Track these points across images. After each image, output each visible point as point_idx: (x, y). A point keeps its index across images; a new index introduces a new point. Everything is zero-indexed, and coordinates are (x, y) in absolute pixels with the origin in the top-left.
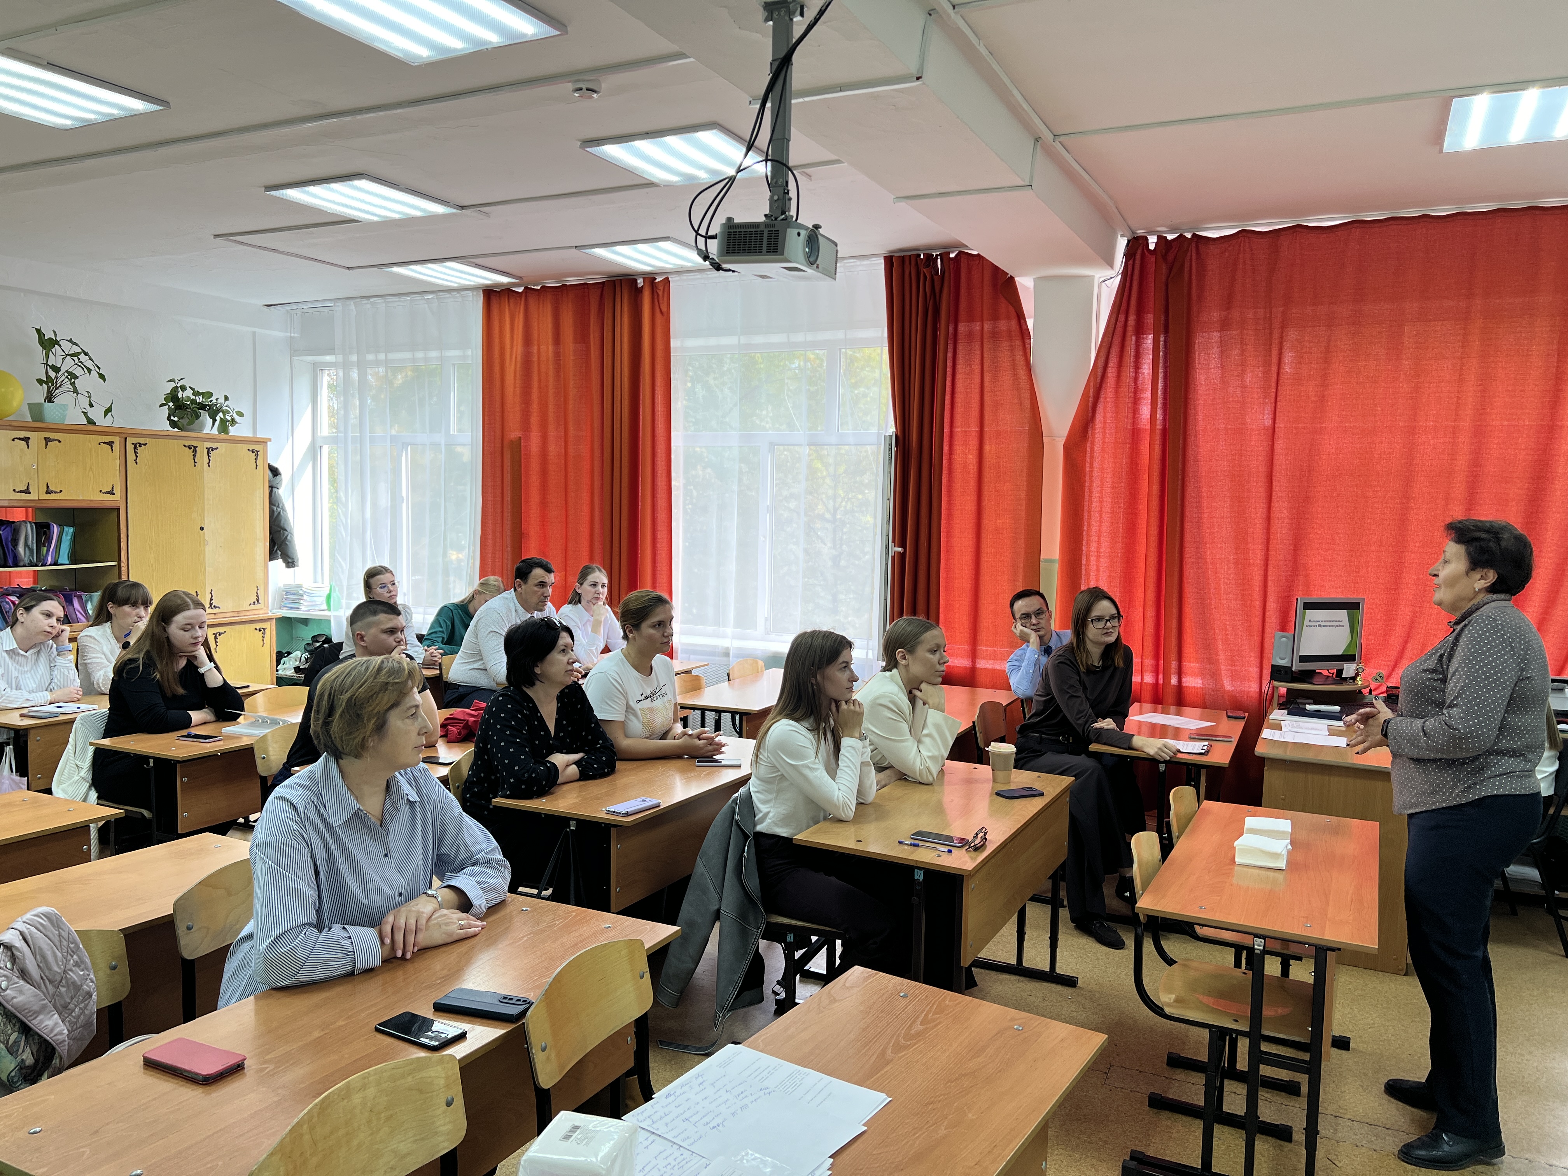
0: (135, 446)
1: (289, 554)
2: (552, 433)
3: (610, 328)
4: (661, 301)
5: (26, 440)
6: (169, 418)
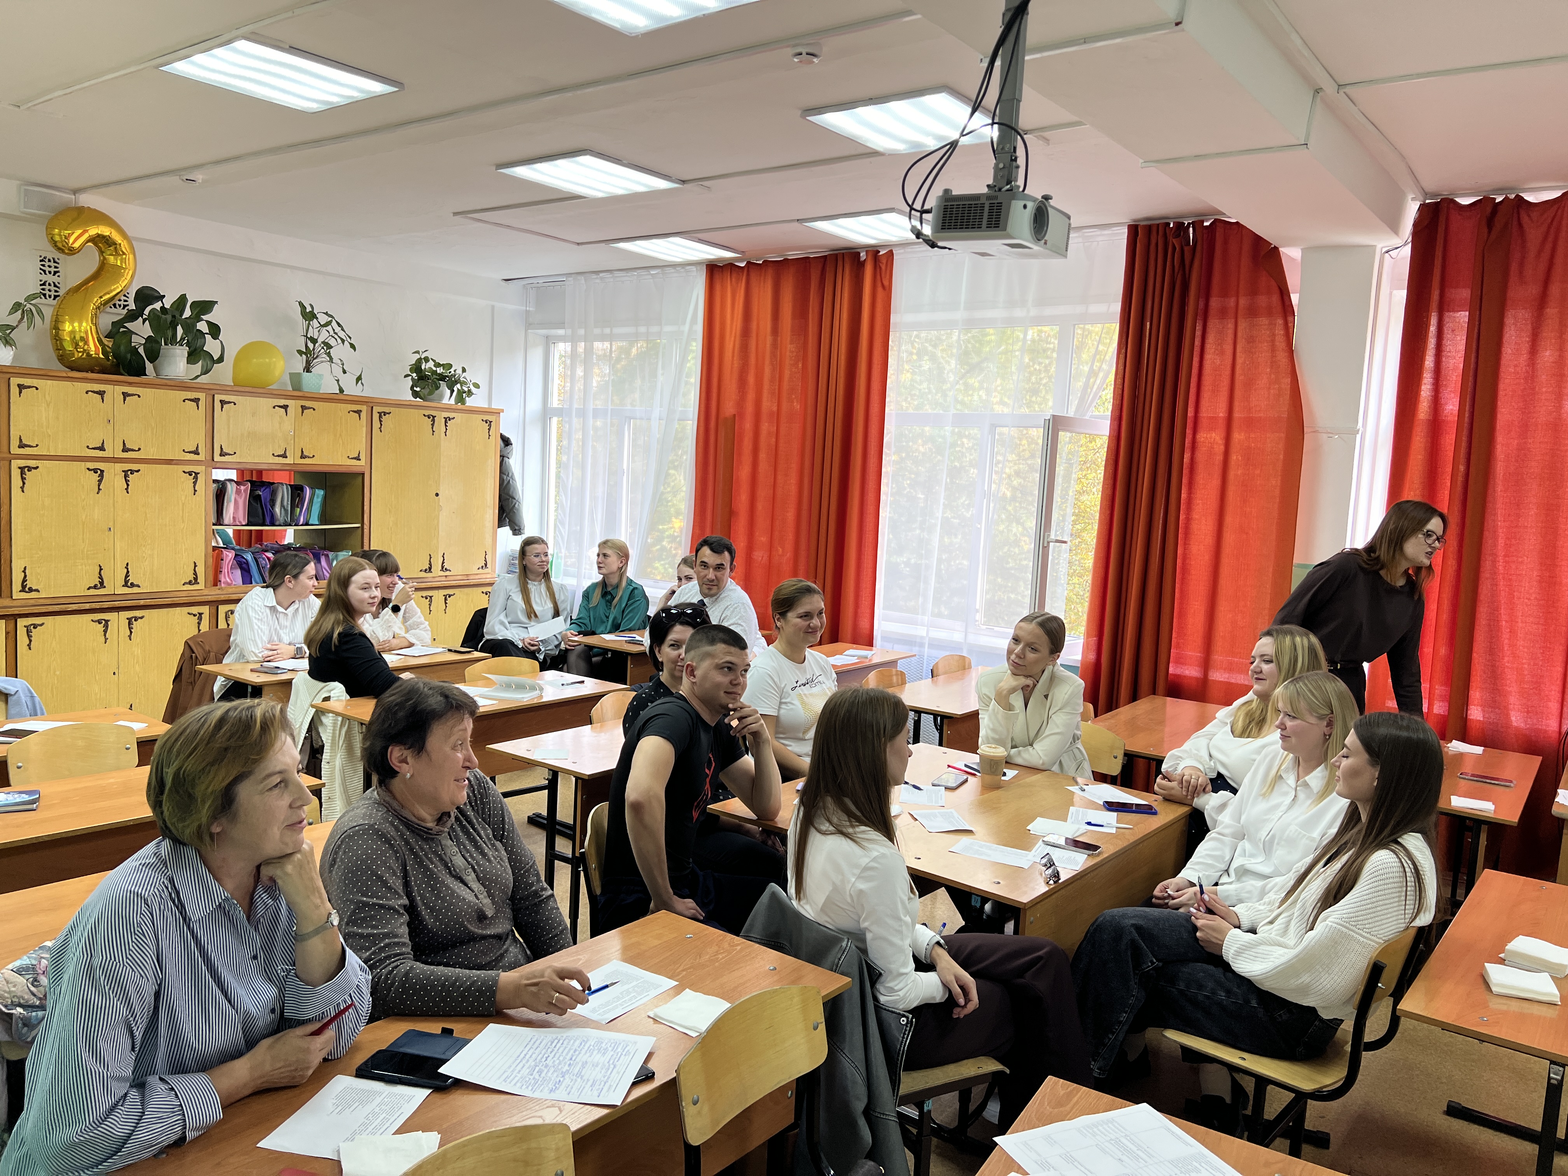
0: (380, 414)
1: (517, 522)
2: (765, 410)
3: (830, 303)
4: (883, 275)
5: (285, 407)
6: (412, 388)
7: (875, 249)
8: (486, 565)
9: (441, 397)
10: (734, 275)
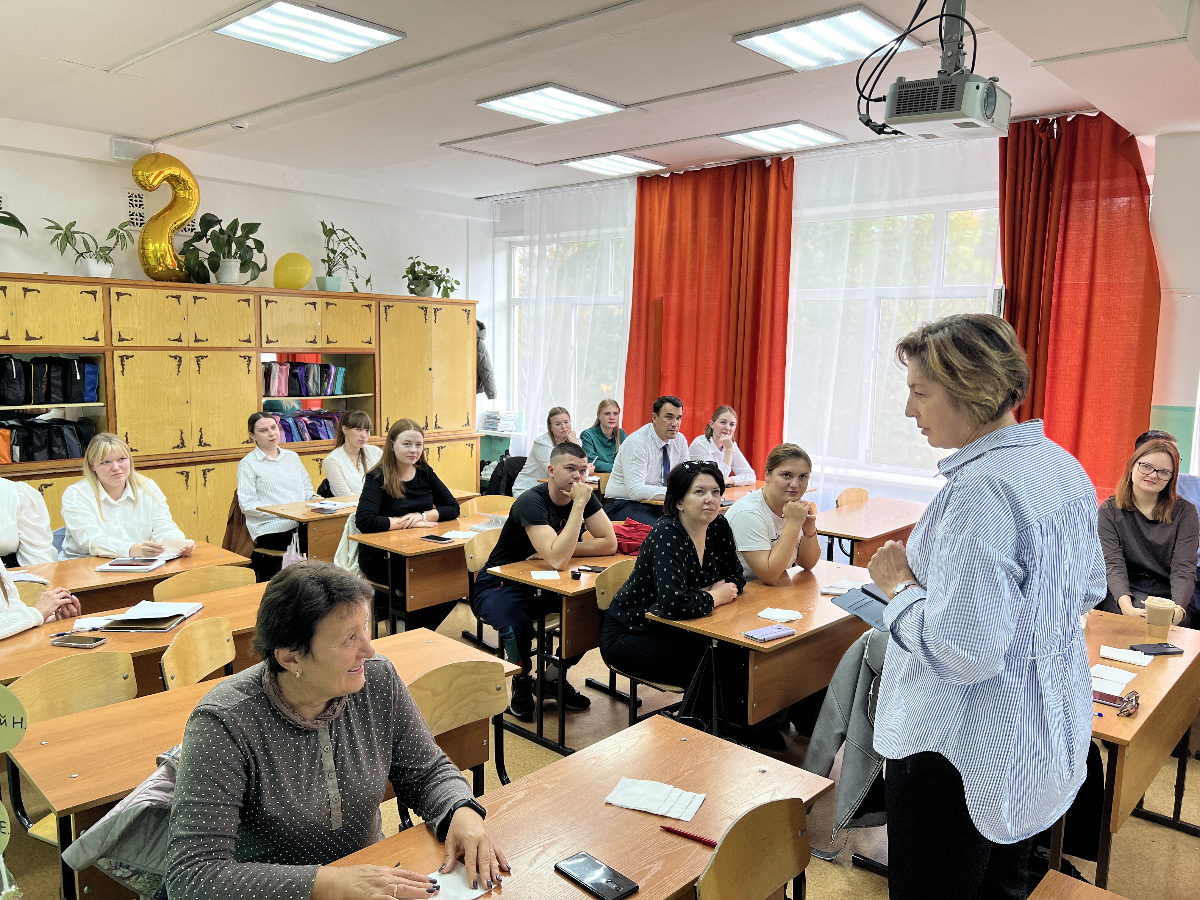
0: (386, 308)
1: (491, 389)
2: (687, 293)
3: (741, 203)
4: (785, 178)
5: (314, 304)
6: (409, 287)
7: (778, 156)
8: (468, 423)
9: (431, 292)
10: (660, 185)
